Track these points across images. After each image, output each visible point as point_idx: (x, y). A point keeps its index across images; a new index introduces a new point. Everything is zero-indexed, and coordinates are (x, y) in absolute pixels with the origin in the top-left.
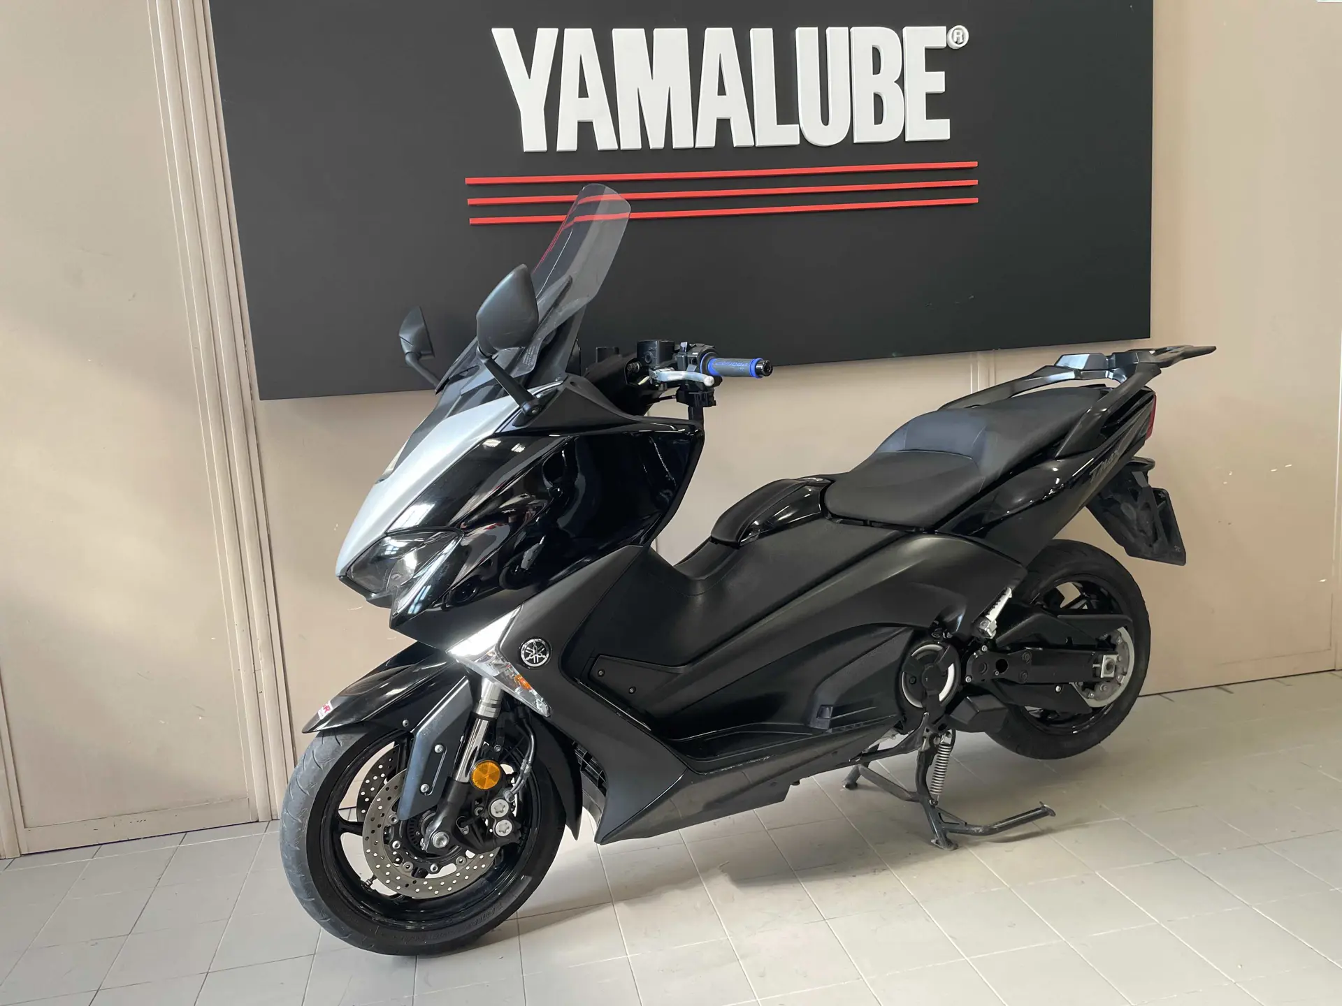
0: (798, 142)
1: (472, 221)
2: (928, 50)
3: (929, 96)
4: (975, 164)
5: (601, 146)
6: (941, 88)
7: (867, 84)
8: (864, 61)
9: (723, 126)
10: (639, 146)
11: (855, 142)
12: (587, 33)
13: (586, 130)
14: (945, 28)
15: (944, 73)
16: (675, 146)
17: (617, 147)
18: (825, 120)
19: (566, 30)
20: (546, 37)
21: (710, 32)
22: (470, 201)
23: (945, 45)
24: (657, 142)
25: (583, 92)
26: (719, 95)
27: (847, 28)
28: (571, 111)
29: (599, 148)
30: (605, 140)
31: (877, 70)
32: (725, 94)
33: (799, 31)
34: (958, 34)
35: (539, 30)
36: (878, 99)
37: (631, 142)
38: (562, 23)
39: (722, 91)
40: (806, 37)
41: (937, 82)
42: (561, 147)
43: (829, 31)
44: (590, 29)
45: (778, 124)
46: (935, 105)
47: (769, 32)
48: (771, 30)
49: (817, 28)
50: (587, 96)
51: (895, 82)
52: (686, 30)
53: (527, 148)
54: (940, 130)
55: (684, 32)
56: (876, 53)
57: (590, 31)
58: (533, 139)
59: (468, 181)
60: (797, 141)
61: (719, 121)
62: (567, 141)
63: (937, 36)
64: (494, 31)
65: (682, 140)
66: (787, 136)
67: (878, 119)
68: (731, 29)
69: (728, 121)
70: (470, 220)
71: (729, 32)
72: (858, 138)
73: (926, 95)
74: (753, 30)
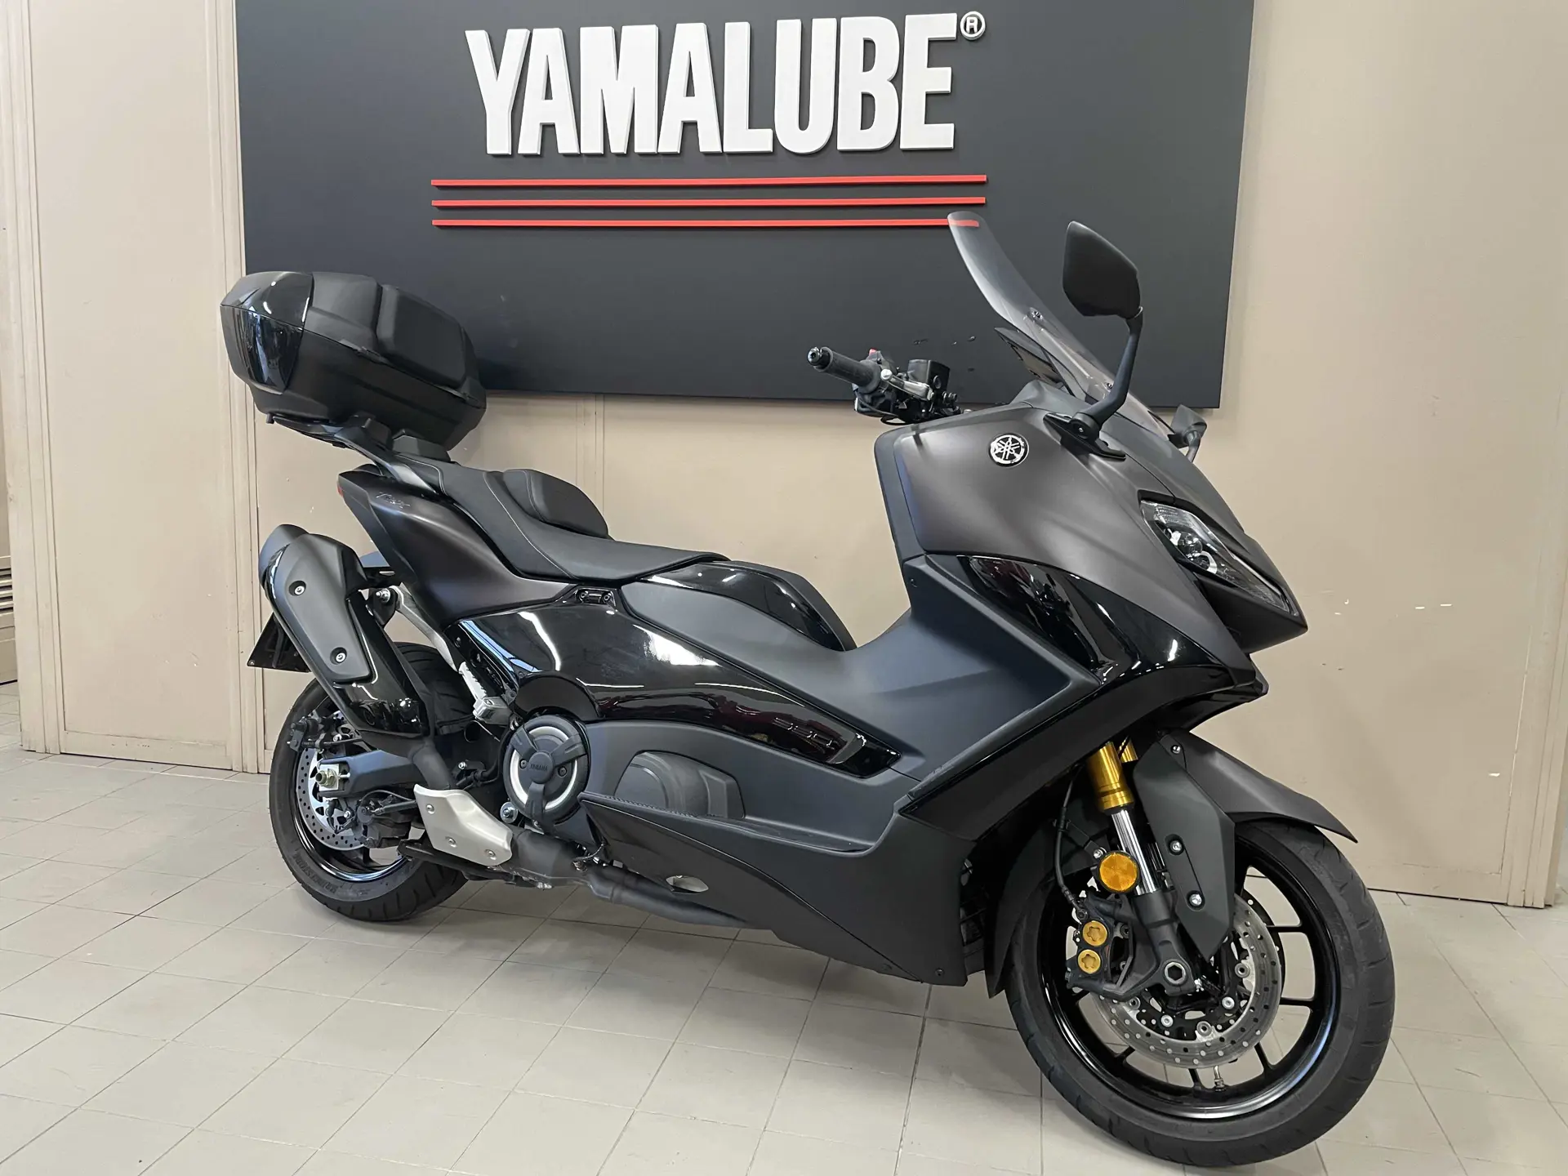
0: (769, 148)
1: (435, 223)
2: (931, 42)
4: (983, 178)
5: (562, 149)
6: (946, 87)
7: (855, 82)
8: (853, 54)
9: (689, 128)
10: (600, 150)
11: (840, 147)
12: (557, 32)
13: (548, 131)
14: (954, 16)
16: (637, 149)
17: (577, 151)
18: (803, 123)
20: (514, 38)
21: (680, 28)
22: (434, 203)
23: (953, 35)
24: (618, 146)
25: (548, 93)
26: (687, 96)
27: (833, 21)
28: (535, 114)
29: (561, 151)
30: (566, 144)
31: (868, 64)
32: (694, 96)
33: (781, 25)
34: (972, 22)
36: (868, 100)
37: (592, 145)
38: (531, 23)
39: (690, 91)
40: (788, 31)
41: (941, 79)
42: (521, 150)
43: (815, 21)
45: (749, 128)
46: (936, 107)
47: (745, 27)
48: (748, 24)
49: (797, 23)
50: (552, 99)
51: (892, 81)
52: (654, 27)
53: (489, 152)
54: (942, 136)
55: (650, 32)
56: (869, 45)
57: (559, 30)
58: (498, 141)
59: (434, 182)
61: (685, 124)
62: (530, 143)
63: (944, 25)
64: (468, 33)
65: (645, 144)
66: (760, 141)
67: (867, 121)
68: (703, 24)
69: (695, 124)
70: (433, 221)
71: (701, 27)
72: (842, 145)
73: (928, 95)
74: (727, 25)
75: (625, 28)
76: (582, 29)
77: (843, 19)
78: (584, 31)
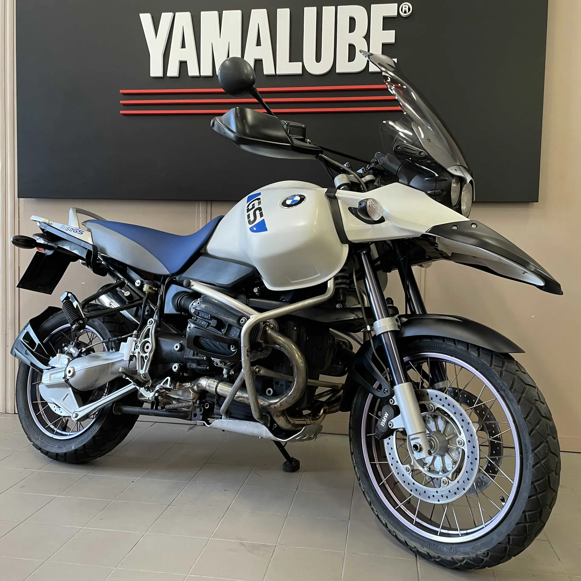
2: (385, 18)
3: (385, 46)
5: (190, 74)
6: (393, 41)
7: (345, 38)
8: (344, 24)
9: (258, 62)
10: (210, 73)
12: (188, 14)
13: (183, 65)
14: (397, 4)
15: (394, 31)
18: (318, 58)
19: (177, 14)
20: (166, 18)
21: (253, 12)
22: (122, 102)
23: (397, 15)
26: (257, 46)
27: (334, 7)
28: (176, 56)
29: (189, 75)
30: (193, 71)
31: (352, 29)
32: (261, 46)
33: (306, 10)
34: (405, 7)
35: (163, 14)
36: (352, 48)
37: (207, 71)
38: (174, 10)
39: (259, 43)
40: (310, 13)
41: (390, 36)
42: (169, 74)
43: (324, 8)
44: (189, 13)
45: (290, 62)
47: (287, 11)
48: (289, 9)
49: (315, 8)
50: (185, 48)
51: (364, 38)
53: (151, 75)
55: (239, 12)
56: (352, 21)
58: (156, 70)
59: (121, 91)
60: (300, 72)
61: (256, 60)
62: (173, 71)
63: (391, 10)
64: (141, 15)
66: (295, 68)
67: (351, 58)
69: (261, 61)
70: (121, 111)
72: (338, 70)
73: (383, 44)
74: (278, 10)
75: (224, 12)
77: (339, 7)
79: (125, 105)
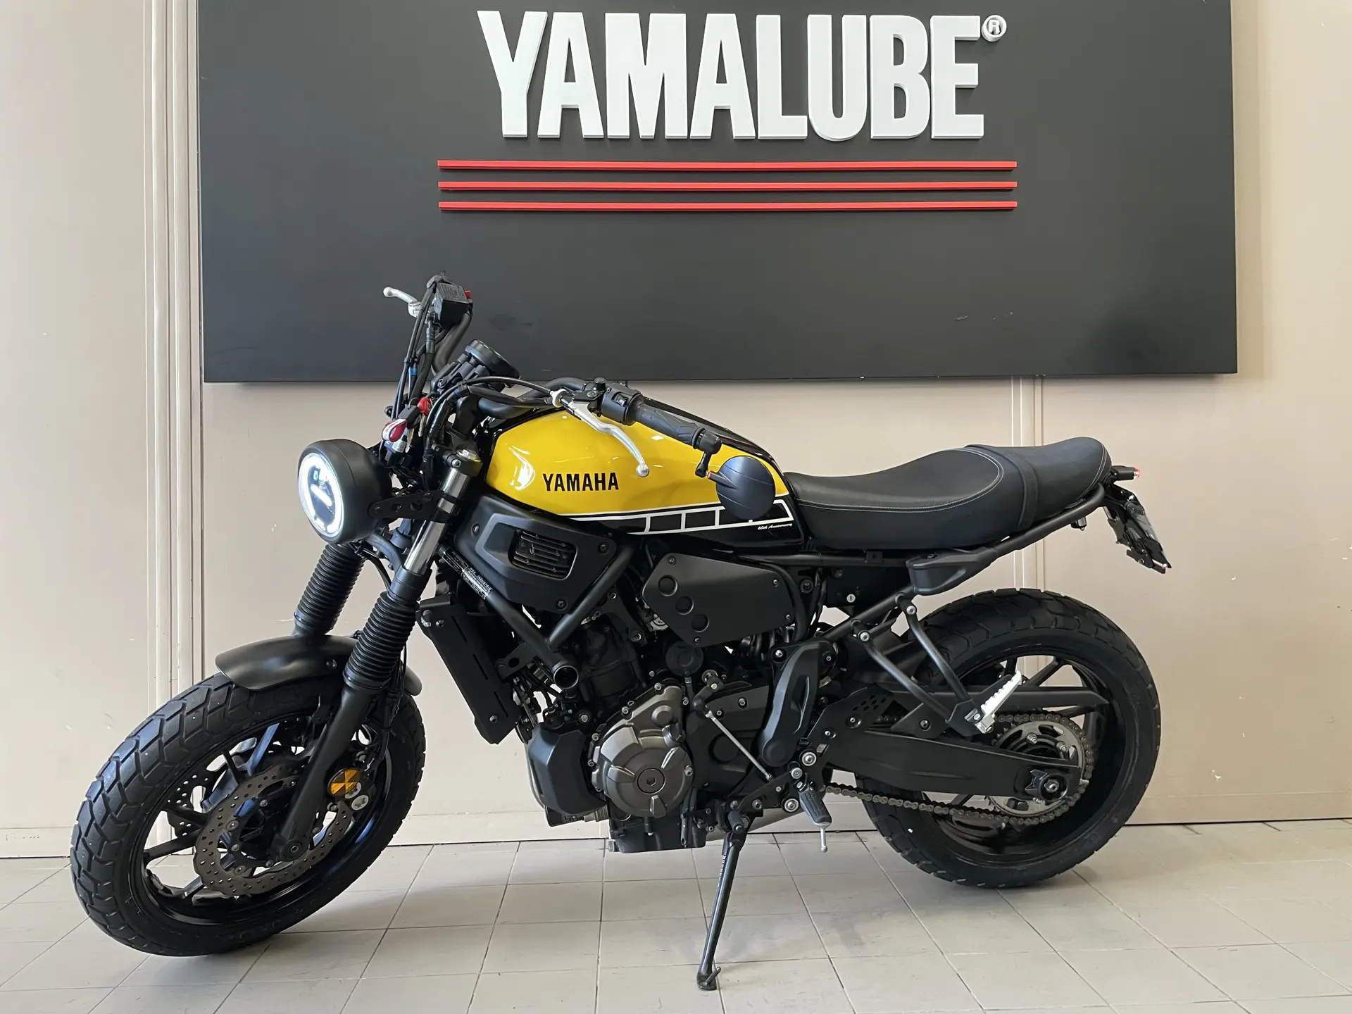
0: (805, 135)
1: (442, 205)
2: (958, 41)
3: (960, 91)
4: (1014, 164)
5: (586, 133)
6: (974, 82)
8: (883, 49)
9: (722, 116)
10: (625, 132)
11: (873, 135)
12: (579, 16)
13: (570, 115)
14: (978, 17)
16: (667, 135)
17: (601, 133)
18: (838, 111)
19: (556, 15)
20: (533, 22)
21: (711, 18)
22: (442, 184)
23: (978, 36)
24: (645, 130)
25: (570, 76)
26: (718, 82)
27: (865, 16)
28: (555, 96)
29: (584, 134)
30: (590, 127)
31: (899, 58)
32: (726, 82)
33: (812, 19)
34: (994, 24)
35: (528, 14)
36: (899, 91)
37: (619, 128)
38: (551, 6)
39: (721, 78)
40: (818, 26)
41: (969, 74)
42: (540, 131)
43: (847, 20)
44: (581, 13)
45: (783, 115)
46: (965, 99)
47: (776, 18)
48: (779, 17)
50: (573, 80)
51: (921, 74)
52: (683, 16)
53: (503, 133)
54: (973, 125)
55: (682, 18)
56: (898, 42)
57: (580, 15)
58: (513, 123)
59: (441, 163)
60: (803, 134)
61: (717, 111)
62: (550, 126)
63: (969, 26)
64: (482, 15)
65: (674, 129)
66: (794, 128)
67: (900, 111)
68: (734, 15)
69: (727, 110)
70: (439, 203)
71: (732, 17)
72: (875, 133)
73: (956, 89)
74: (759, 17)
75: (652, 15)
76: (606, 14)
77: (872, 18)
78: (611, 18)
79: (445, 190)
